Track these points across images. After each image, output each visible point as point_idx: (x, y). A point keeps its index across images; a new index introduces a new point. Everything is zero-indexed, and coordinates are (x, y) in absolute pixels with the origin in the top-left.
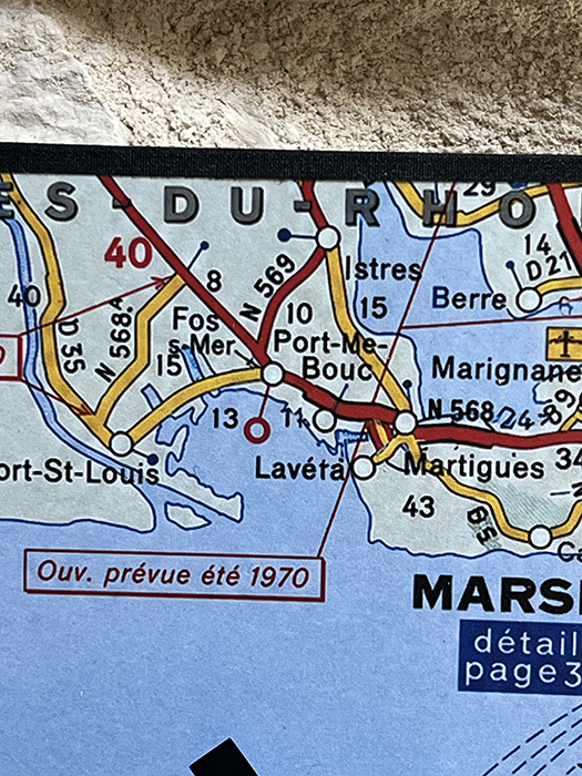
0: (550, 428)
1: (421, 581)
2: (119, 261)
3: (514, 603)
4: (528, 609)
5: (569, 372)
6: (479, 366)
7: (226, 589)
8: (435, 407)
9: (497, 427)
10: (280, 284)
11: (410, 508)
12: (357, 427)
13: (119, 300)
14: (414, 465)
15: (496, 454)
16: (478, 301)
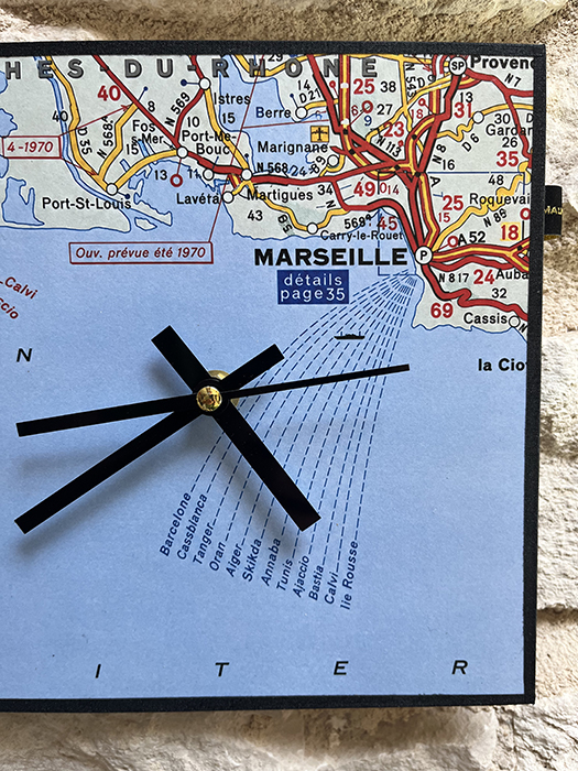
0: (314, 175)
1: (258, 252)
2: (105, 97)
3: (302, 261)
4: (308, 264)
5: (322, 148)
6: (280, 146)
7: (166, 259)
8: (260, 166)
9: (290, 175)
10: (184, 107)
11: (251, 217)
12: (224, 177)
13: (106, 117)
14: (252, 195)
15: (290, 189)
16: (277, 113)
